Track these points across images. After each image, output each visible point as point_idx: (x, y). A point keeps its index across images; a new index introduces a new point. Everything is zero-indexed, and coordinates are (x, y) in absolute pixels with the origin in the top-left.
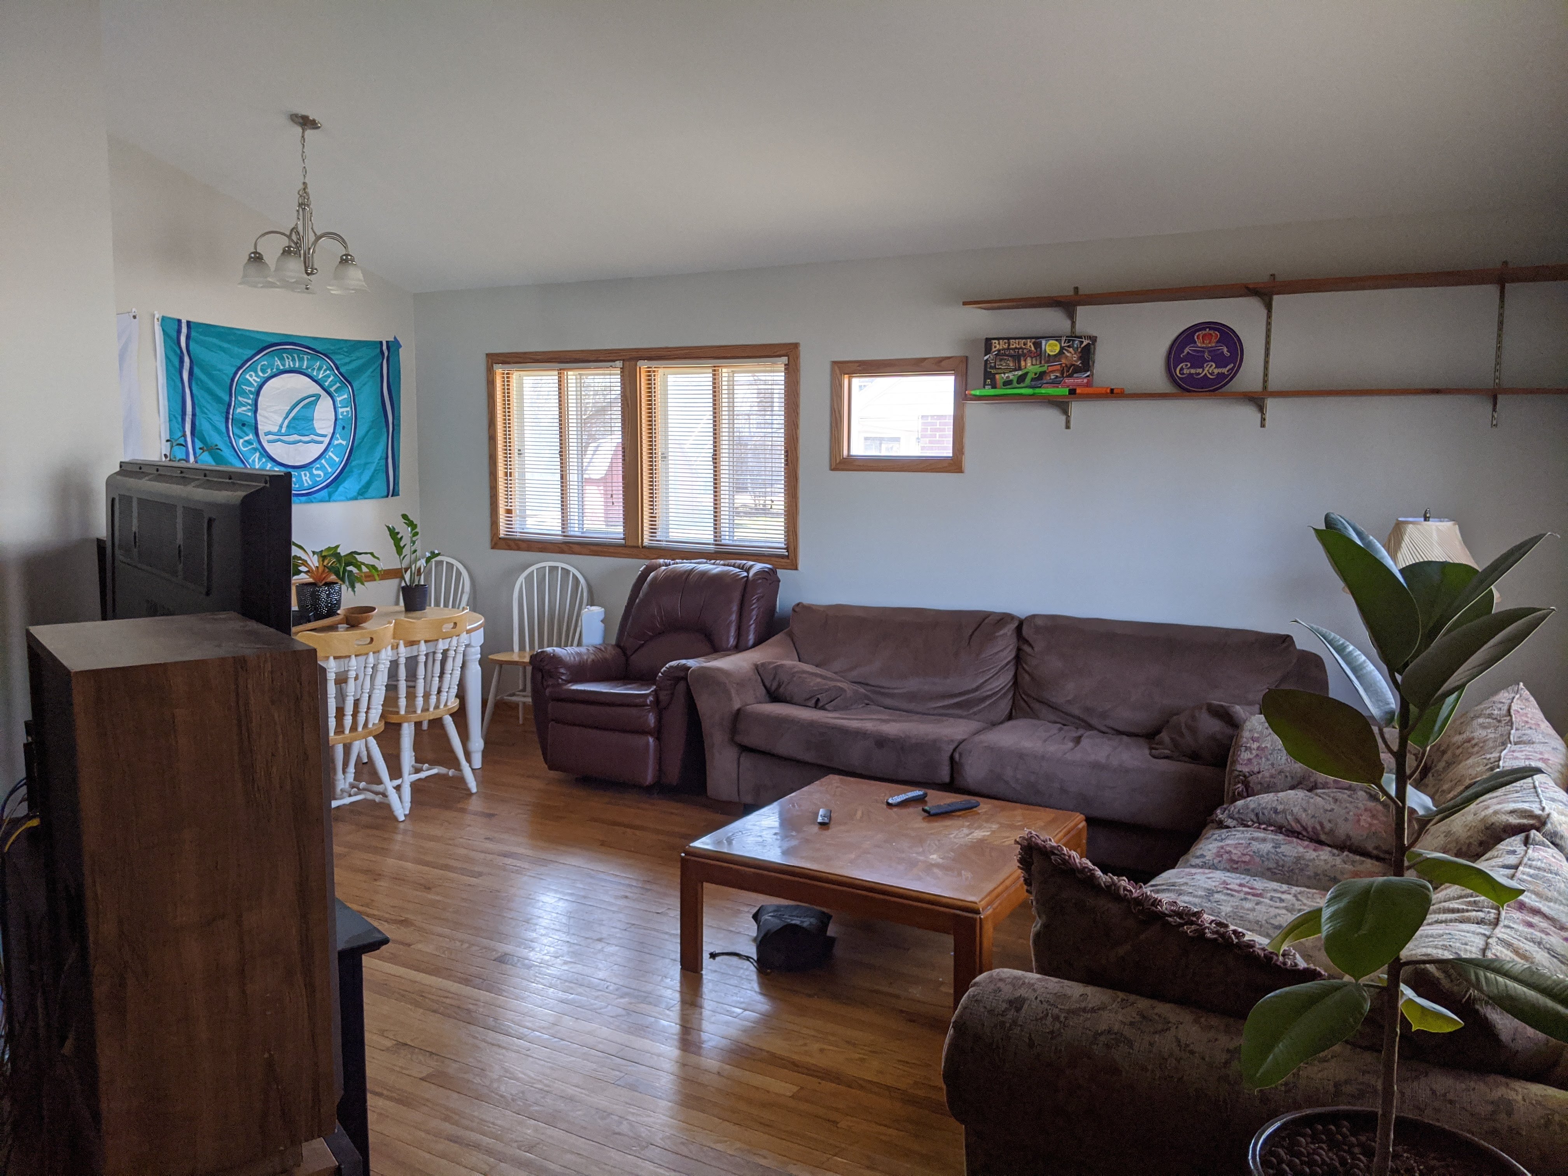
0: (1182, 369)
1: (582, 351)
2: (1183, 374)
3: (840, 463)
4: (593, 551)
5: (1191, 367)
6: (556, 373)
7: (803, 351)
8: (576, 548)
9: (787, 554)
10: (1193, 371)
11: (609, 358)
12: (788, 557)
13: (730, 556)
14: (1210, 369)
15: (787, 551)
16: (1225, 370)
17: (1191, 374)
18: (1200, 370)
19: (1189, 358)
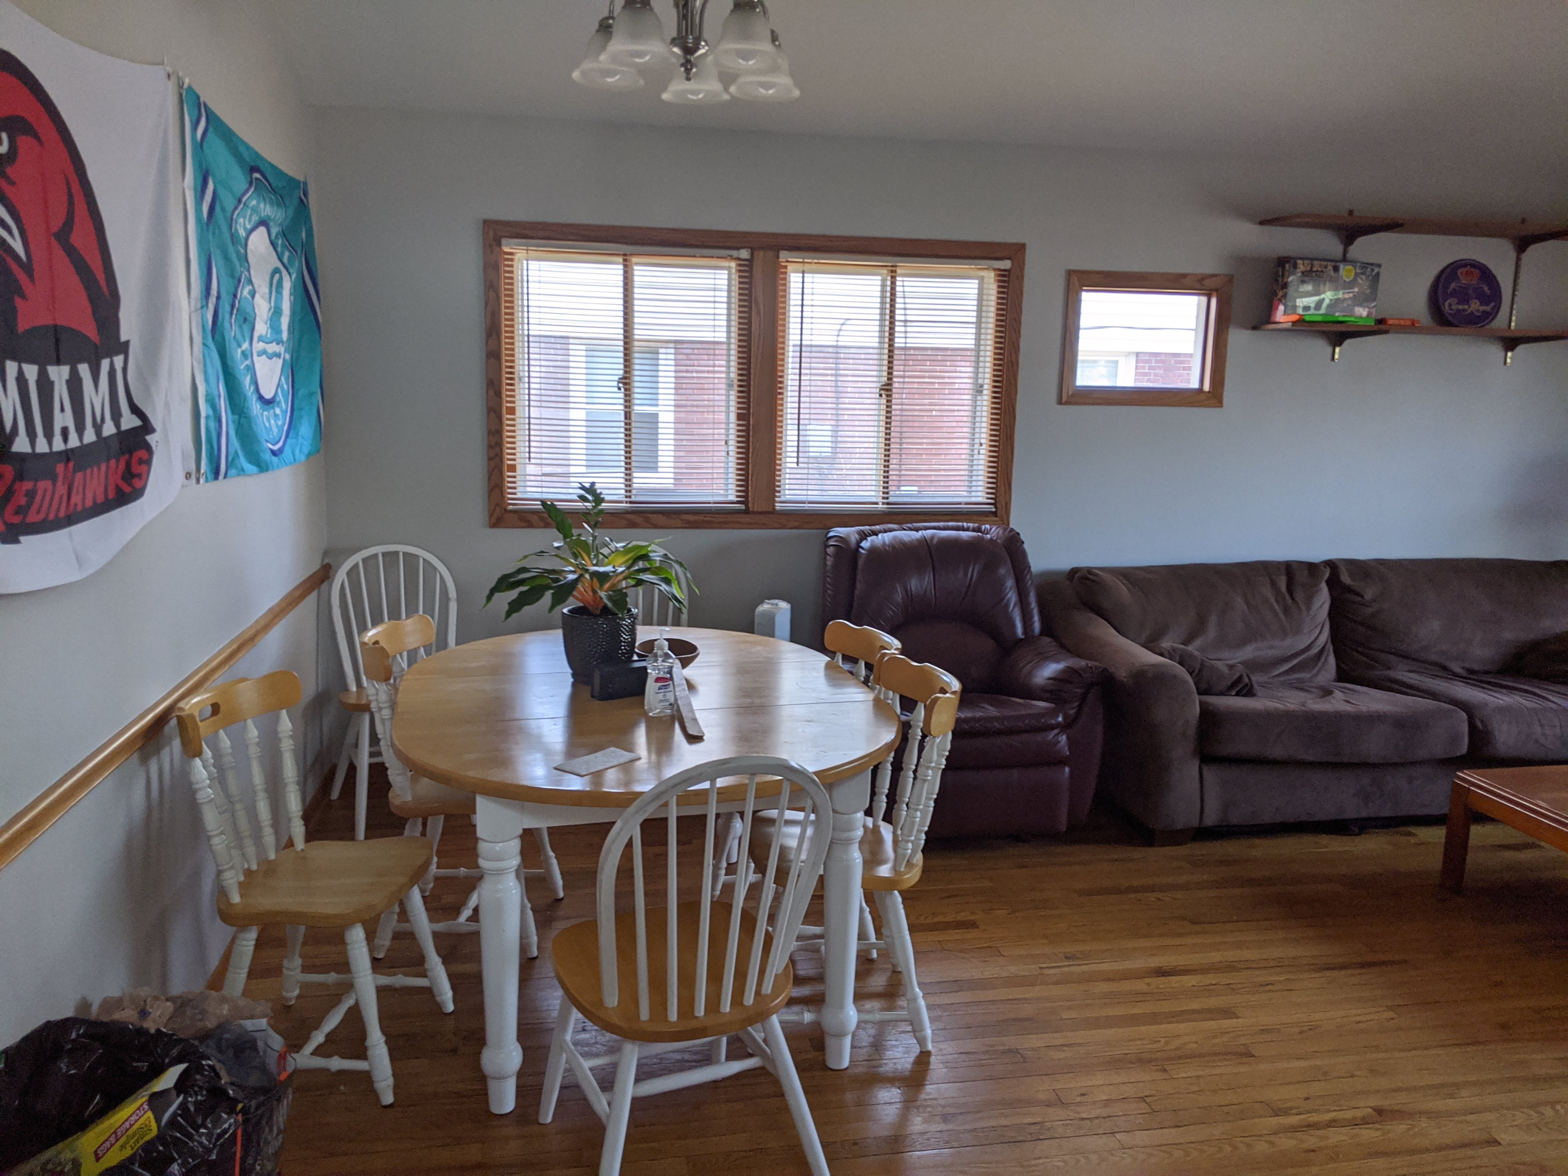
0: (1450, 305)
1: (674, 230)
2: (1451, 310)
3: (1072, 395)
4: (689, 522)
5: (1458, 303)
6: (620, 259)
7: (1031, 258)
8: (661, 519)
9: (994, 510)
10: (1460, 307)
11: (721, 244)
12: (995, 514)
13: (915, 517)
14: (1475, 306)
15: (996, 507)
16: (1487, 308)
17: (1458, 310)
18: (1466, 307)
19: (1454, 294)
